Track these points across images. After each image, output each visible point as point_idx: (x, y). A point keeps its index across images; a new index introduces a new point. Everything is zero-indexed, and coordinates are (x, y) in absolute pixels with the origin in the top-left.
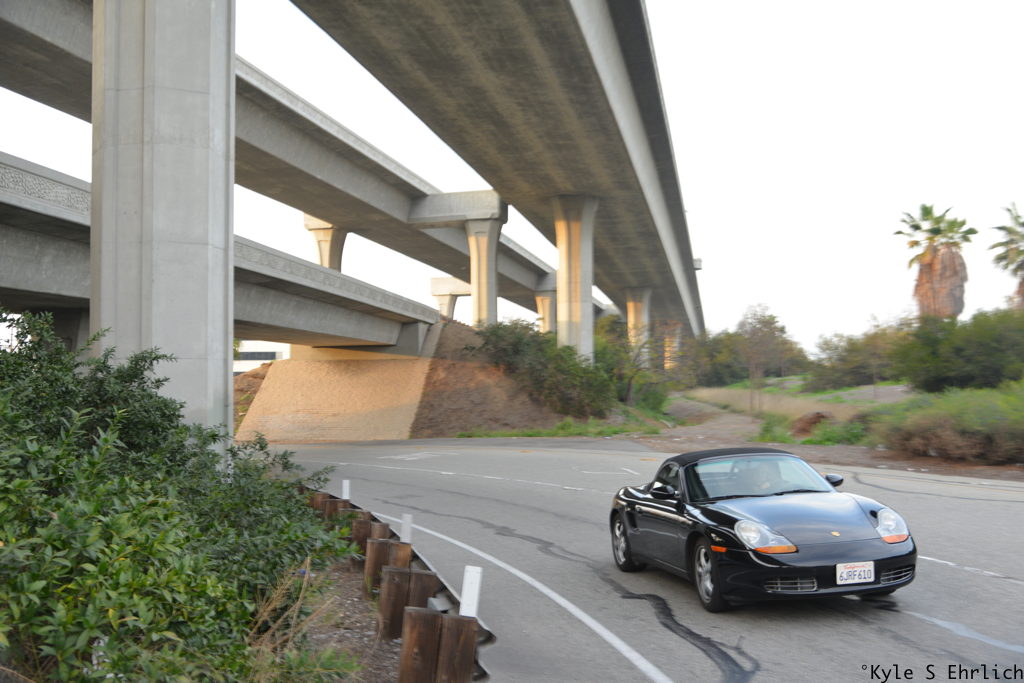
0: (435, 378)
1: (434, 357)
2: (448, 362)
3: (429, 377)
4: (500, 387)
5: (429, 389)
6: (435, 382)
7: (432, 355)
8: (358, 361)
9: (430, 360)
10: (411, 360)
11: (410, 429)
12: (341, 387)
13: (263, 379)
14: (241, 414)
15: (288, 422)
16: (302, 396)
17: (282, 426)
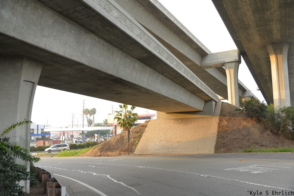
0: (222, 124)
1: (220, 115)
2: (227, 118)
3: (219, 124)
4: (255, 128)
5: (220, 130)
6: (223, 126)
7: (219, 115)
8: (186, 118)
9: (219, 117)
10: (210, 117)
11: (214, 148)
12: (180, 130)
13: (146, 127)
14: (137, 142)
15: (157, 145)
16: (163, 134)
17: (155, 147)
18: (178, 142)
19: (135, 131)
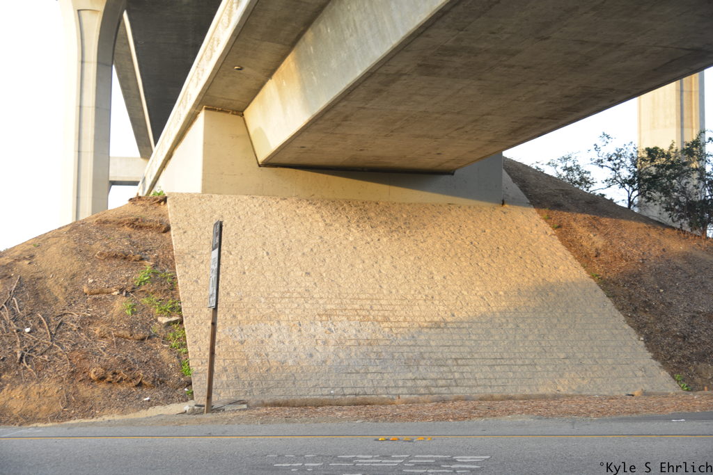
2: (580, 215)
3: (568, 243)
9: (532, 209)
10: (491, 207)
11: (659, 364)
12: (389, 257)
13: (168, 229)
14: (164, 320)
15: (325, 343)
16: (308, 274)
17: (318, 357)
18: (437, 325)
19: (98, 247)
